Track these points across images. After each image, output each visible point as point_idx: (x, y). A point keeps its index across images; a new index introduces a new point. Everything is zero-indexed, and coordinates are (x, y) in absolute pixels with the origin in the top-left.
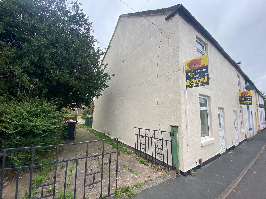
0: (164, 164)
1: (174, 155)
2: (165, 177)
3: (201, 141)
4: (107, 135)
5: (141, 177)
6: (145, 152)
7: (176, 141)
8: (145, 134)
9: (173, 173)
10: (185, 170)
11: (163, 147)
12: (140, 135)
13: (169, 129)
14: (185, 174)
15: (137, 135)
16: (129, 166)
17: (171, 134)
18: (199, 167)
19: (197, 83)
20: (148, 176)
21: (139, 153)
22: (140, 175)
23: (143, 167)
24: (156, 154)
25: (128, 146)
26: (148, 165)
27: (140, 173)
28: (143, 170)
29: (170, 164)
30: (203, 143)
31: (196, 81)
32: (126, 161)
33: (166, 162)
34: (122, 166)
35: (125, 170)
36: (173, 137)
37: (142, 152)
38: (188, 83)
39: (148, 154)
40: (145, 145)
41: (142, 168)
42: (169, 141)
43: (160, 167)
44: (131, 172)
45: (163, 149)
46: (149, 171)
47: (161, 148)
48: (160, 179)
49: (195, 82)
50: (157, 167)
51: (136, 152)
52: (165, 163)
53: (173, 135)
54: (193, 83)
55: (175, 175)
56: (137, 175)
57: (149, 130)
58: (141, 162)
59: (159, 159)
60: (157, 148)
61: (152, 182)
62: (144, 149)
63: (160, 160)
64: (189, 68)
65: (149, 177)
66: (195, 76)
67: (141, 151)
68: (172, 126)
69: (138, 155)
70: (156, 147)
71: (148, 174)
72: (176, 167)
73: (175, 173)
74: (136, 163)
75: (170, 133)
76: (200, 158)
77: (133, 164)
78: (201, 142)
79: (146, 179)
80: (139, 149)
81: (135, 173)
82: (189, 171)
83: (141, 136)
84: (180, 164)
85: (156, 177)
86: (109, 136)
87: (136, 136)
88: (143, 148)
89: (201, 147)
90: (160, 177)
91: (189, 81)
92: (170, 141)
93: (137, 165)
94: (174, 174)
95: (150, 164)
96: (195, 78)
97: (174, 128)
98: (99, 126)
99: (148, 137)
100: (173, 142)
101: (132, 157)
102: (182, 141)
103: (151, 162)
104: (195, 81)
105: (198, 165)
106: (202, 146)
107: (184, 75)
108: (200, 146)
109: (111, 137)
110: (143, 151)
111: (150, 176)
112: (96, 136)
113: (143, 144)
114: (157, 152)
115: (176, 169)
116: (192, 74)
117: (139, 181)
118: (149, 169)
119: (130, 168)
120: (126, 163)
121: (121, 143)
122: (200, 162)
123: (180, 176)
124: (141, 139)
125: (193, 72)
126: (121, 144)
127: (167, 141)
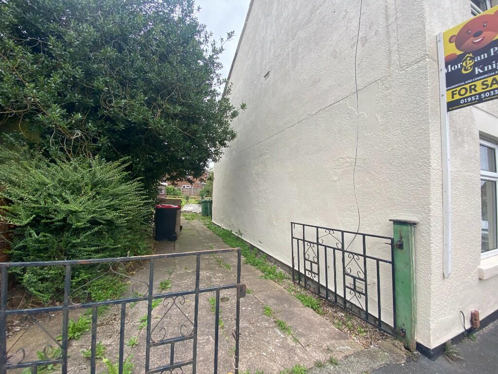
0: (367, 317)
1: (400, 300)
2: (372, 356)
3: (479, 264)
4: (237, 235)
5: (307, 348)
6: (316, 279)
7: (408, 264)
8: (318, 239)
9: (396, 346)
10: (433, 344)
11: (365, 274)
12: (304, 240)
13: (388, 230)
14: (432, 353)
15: (298, 239)
16: (278, 312)
17: (392, 244)
18: (469, 333)
19: (489, 89)
20: (325, 346)
21: (303, 279)
22: (303, 340)
23: (312, 317)
24: (347, 289)
25: (277, 262)
26: (323, 314)
27: (302, 335)
28: (311, 326)
29: (388, 319)
30: (486, 270)
31: (483, 84)
32: (270, 297)
33: (373, 312)
34: (261, 310)
35: (267, 321)
36: (399, 252)
37: (309, 278)
38: (453, 94)
39: (325, 285)
40: (318, 263)
41: (309, 321)
42: (386, 261)
43: (355, 321)
44: (280, 328)
45: (365, 281)
46: (326, 332)
47: (362, 276)
48: (358, 362)
49: (479, 89)
50: (349, 323)
51: (296, 277)
52: (370, 314)
53: (397, 246)
54: (473, 93)
55: (403, 352)
56: (296, 340)
57: (327, 231)
58: (306, 303)
59: (354, 301)
60: (348, 275)
61: (337, 367)
62: (314, 273)
63: (355, 305)
64: (458, 47)
65: (328, 350)
66: (477, 70)
67: (307, 275)
68: (397, 222)
69: (299, 284)
70: (345, 274)
71: (324, 339)
72: (405, 332)
73: (403, 348)
74: (296, 305)
75: (389, 241)
76: (473, 310)
77: (286, 305)
78: (479, 267)
79: (320, 357)
80: (302, 271)
81: (292, 332)
82: (444, 345)
83: (306, 243)
84: (419, 326)
85: (347, 353)
86: (240, 236)
87: (295, 241)
88: (311, 271)
89: (478, 280)
90: (357, 354)
91: (458, 89)
92: (389, 262)
93: (296, 310)
94: (399, 351)
95: (330, 310)
96: (480, 74)
97: (404, 228)
98: (223, 217)
99: (326, 247)
100: (399, 265)
101: (285, 287)
102: (430, 264)
103: (332, 307)
104: (479, 84)
105: (467, 328)
106: (480, 279)
107: (439, 71)
108: (476, 278)
109: (243, 238)
110: (311, 278)
111: (332, 348)
112: (217, 235)
113: (311, 262)
114: (347, 284)
115: (404, 336)
116: (470, 63)
117: (302, 359)
118: (327, 325)
119: (280, 319)
120: (271, 302)
121: (264, 253)
122: (474, 321)
123: (418, 357)
124: (306, 251)
125: (472, 58)
126: (262, 254)
127: (378, 260)
